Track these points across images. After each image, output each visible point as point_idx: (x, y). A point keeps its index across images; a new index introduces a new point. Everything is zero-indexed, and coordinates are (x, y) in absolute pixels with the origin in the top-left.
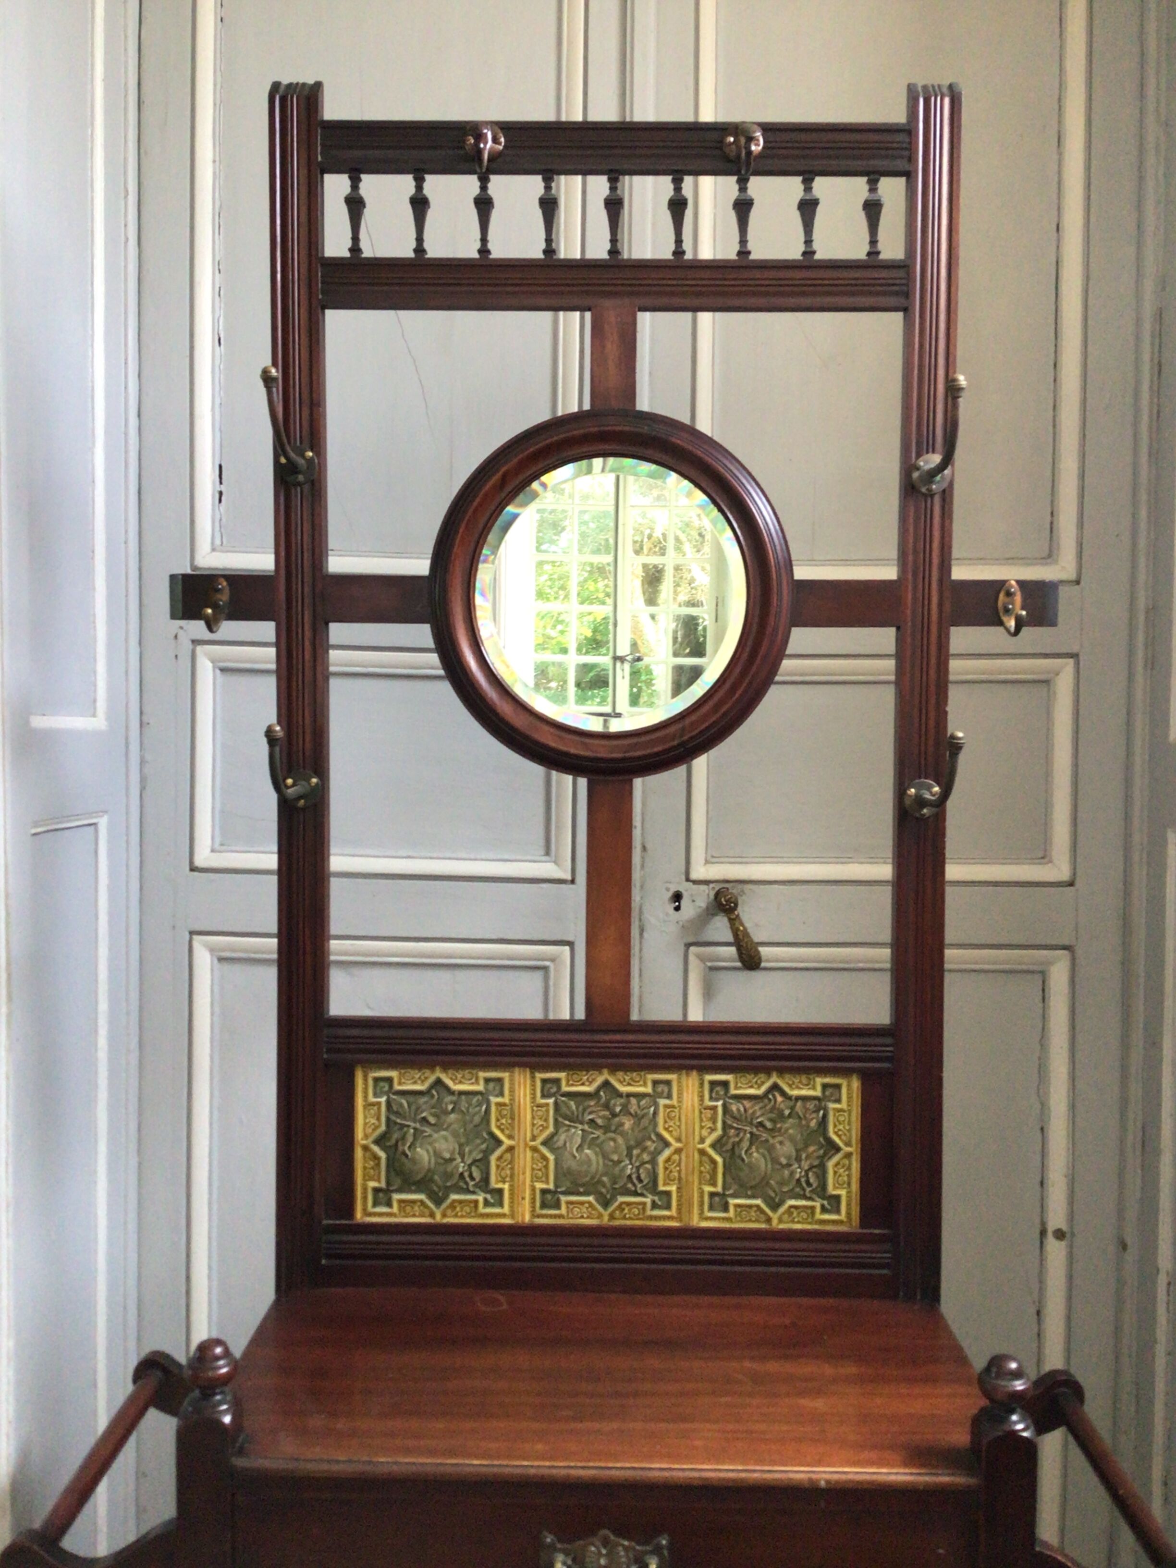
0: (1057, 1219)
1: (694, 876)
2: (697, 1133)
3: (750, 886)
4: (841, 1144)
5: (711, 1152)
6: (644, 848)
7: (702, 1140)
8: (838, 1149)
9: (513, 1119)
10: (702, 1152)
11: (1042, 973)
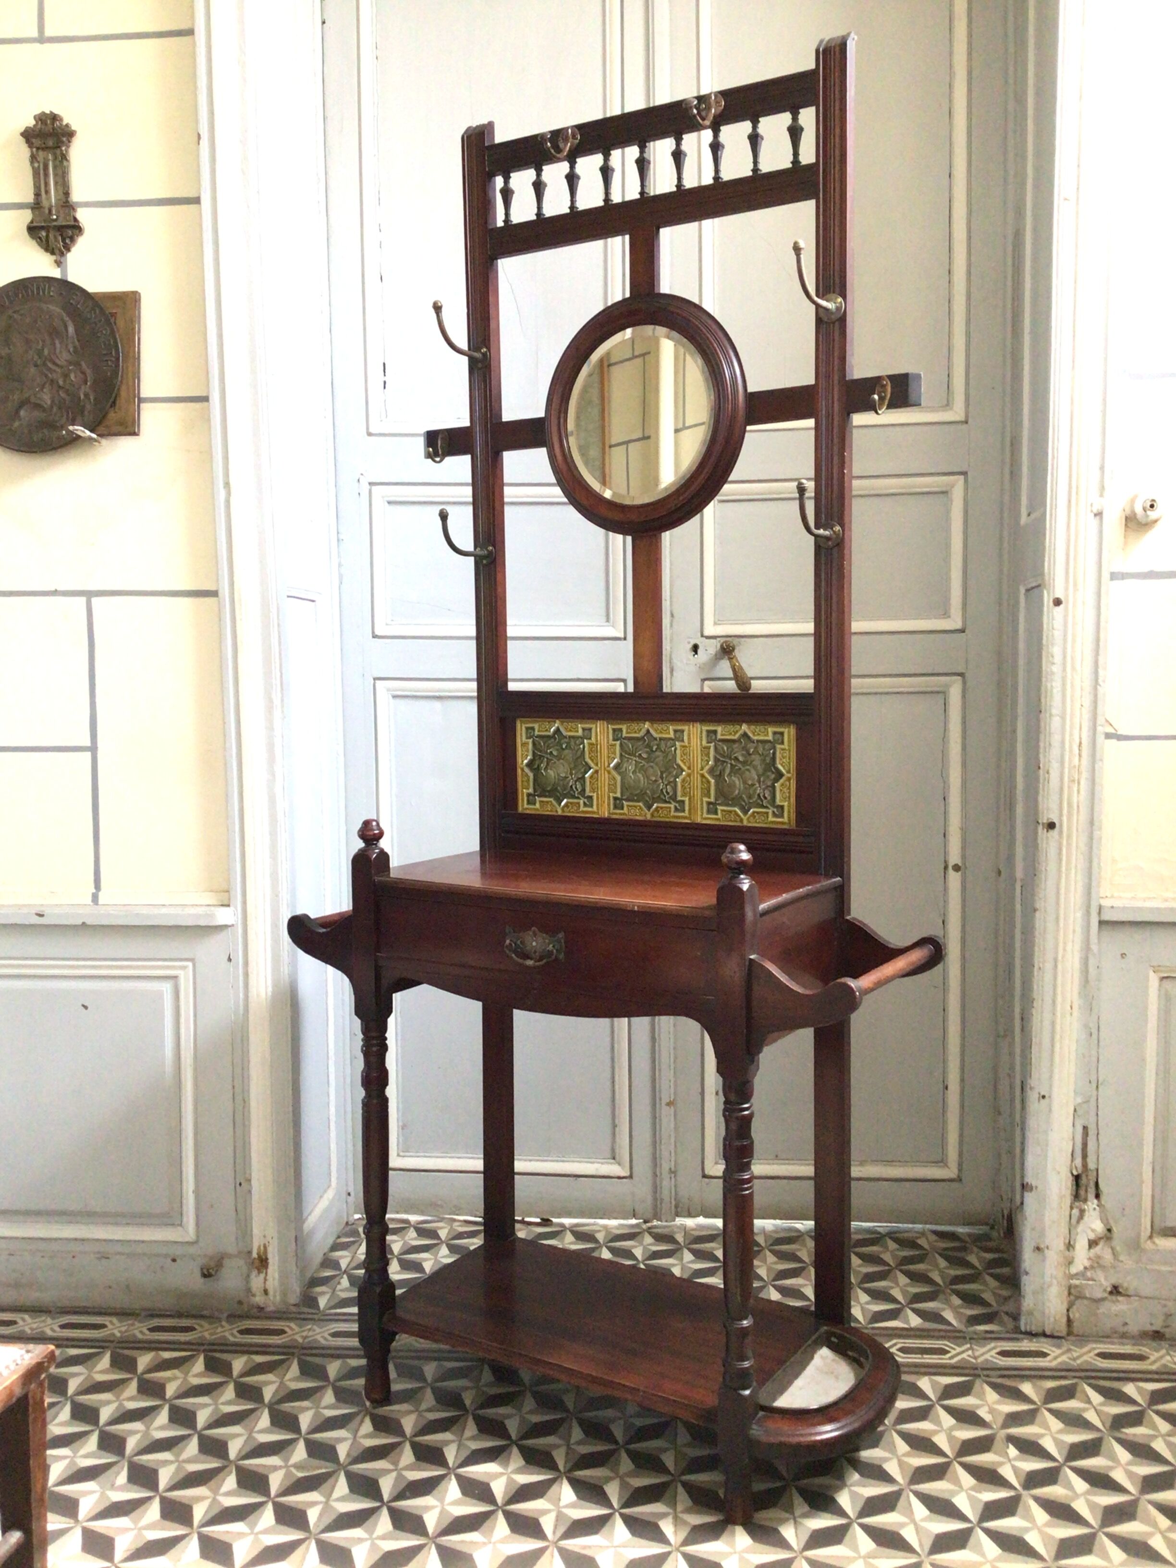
0: (954, 858)
1: (706, 633)
2: (699, 763)
3: (743, 640)
4: (784, 771)
5: (707, 775)
6: (672, 615)
7: (702, 768)
8: (782, 775)
9: (597, 752)
10: (703, 776)
11: (944, 693)
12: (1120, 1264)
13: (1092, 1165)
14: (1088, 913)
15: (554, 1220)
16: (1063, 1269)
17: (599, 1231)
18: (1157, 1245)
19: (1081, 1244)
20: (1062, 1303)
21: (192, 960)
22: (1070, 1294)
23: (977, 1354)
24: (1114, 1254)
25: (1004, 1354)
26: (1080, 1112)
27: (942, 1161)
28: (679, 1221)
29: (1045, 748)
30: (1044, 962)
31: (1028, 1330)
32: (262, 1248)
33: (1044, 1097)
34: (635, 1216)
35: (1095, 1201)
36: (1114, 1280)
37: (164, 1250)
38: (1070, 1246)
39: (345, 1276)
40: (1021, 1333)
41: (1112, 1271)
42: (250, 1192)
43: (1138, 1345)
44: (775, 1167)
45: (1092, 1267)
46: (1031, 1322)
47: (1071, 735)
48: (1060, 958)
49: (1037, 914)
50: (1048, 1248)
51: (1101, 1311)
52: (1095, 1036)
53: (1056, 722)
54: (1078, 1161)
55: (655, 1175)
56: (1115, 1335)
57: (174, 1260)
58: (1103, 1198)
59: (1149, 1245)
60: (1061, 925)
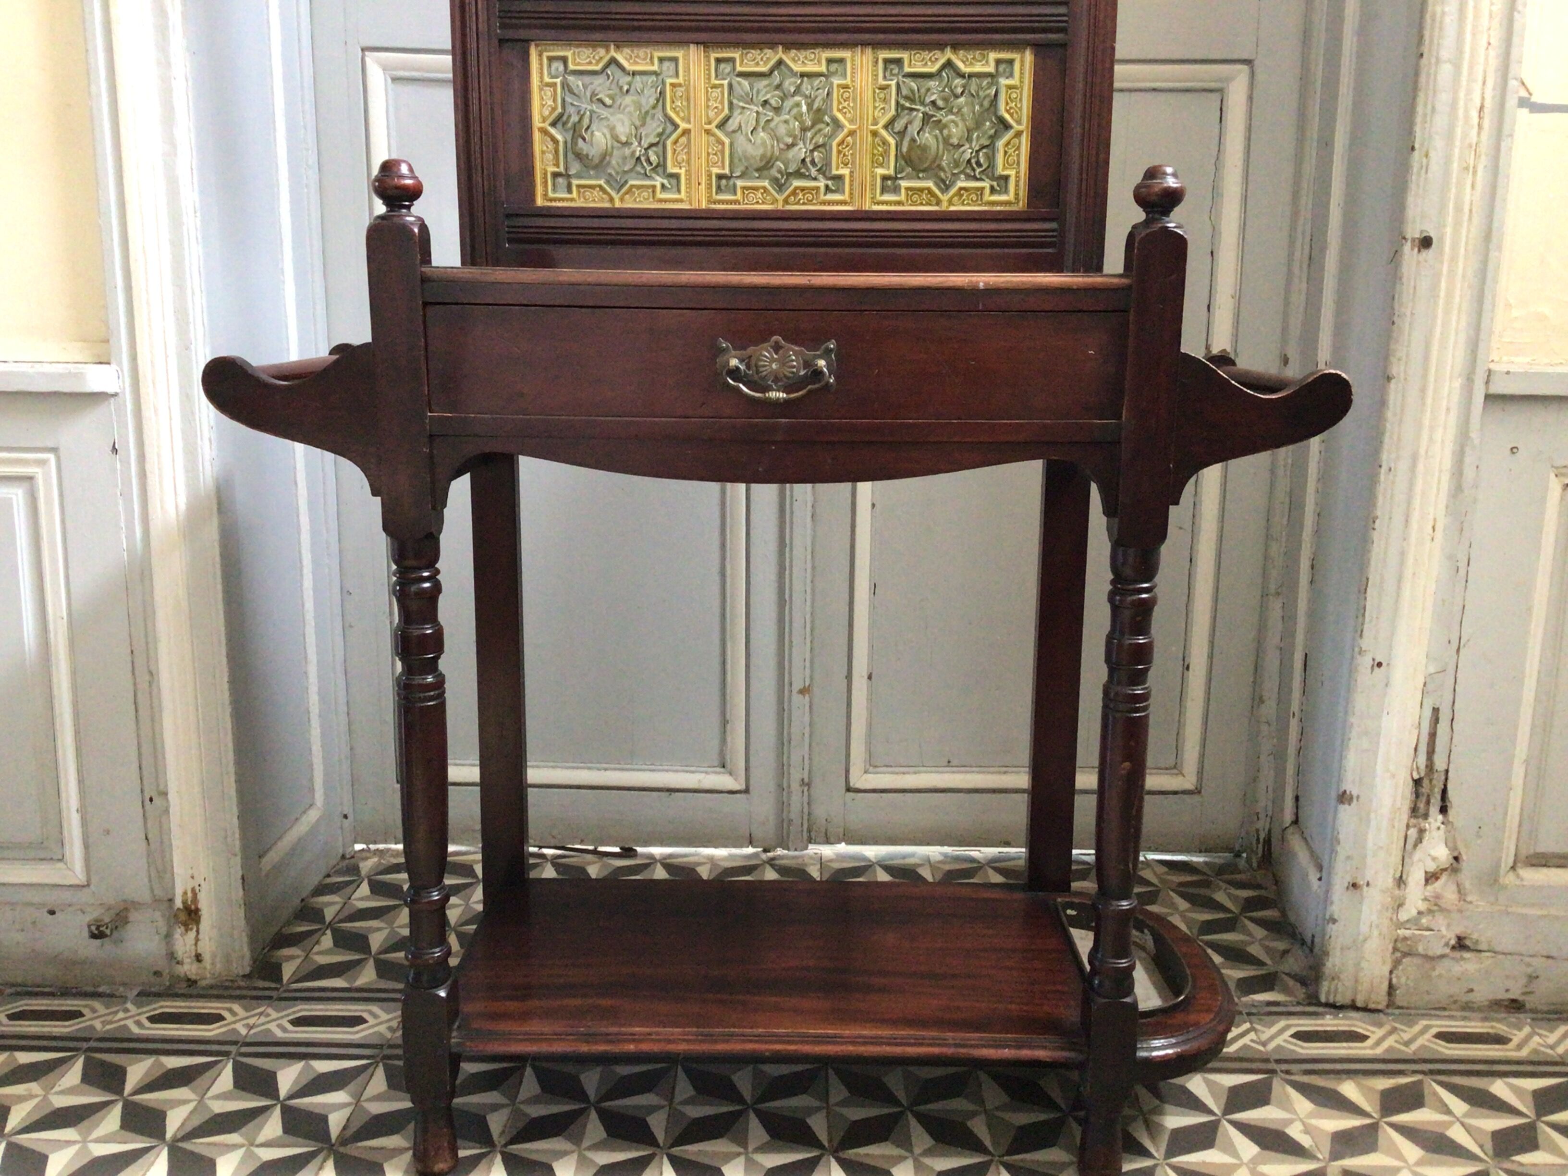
2: (870, 112)
4: (1012, 122)
5: (884, 133)
7: (875, 123)
8: (1011, 127)
9: (688, 100)
10: (875, 134)
11: (1220, 91)
12: (1470, 906)
13: (1440, 763)
14: (1470, 380)
15: (640, 850)
16: (1389, 914)
17: (703, 864)
18: (1522, 880)
19: (1416, 877)
20: (1384, 963)
21: (54, 450)
22: (1395, 949)
23: (1264, 1037)
24: (1459, 892)
25: (1303, 1036)
26: (1430, 687)
27: (1175, 767)
28: (813, 849)
29: (1425, 115)
30: (1398, 458)
31: (1331, 1001)
32: (190, 894)
33: (1380, 665)
34: (751, 842)
35: (1440, 817)
36: (1459, 930)
37: (35, 897)
38: (1401, 881)
39: (329, 932)
40: (1319, 1004)
41: (1455, 916)
42: (167, 811)
43: (1493, 1020)
44: (947, 777)
45: (1430, 911)
46: (1336, 990)
47: (1469, 92)
48: (1422, 451)
49: (1393, 385)
50: (1368, 884)
51: (1437, 973)
52: (1462, 572)
53: (1445, 71)
54: (1422, 760)
55: (780, 787)
56: (1453, 1007)
57: (52, 912)
58: (1451, 812)
59: (1509, 879)
60: (1429, 401)
